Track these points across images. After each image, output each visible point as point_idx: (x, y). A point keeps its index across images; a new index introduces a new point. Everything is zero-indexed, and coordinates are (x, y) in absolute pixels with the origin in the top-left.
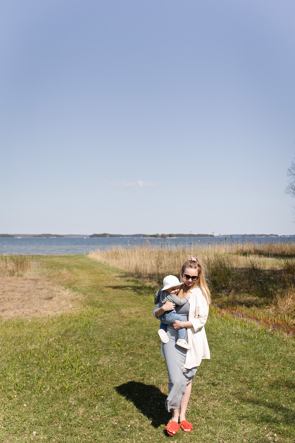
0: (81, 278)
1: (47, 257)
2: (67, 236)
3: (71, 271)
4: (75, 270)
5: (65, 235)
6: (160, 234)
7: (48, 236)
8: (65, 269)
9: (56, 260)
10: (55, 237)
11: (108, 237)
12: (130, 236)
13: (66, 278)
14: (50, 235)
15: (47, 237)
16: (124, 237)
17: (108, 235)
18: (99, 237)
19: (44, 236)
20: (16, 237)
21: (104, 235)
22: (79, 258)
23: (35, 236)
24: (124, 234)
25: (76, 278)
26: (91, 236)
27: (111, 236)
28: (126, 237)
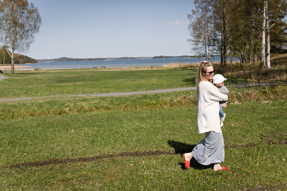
2: (138, 58)
11: (164, 58)
19: (123, 59)
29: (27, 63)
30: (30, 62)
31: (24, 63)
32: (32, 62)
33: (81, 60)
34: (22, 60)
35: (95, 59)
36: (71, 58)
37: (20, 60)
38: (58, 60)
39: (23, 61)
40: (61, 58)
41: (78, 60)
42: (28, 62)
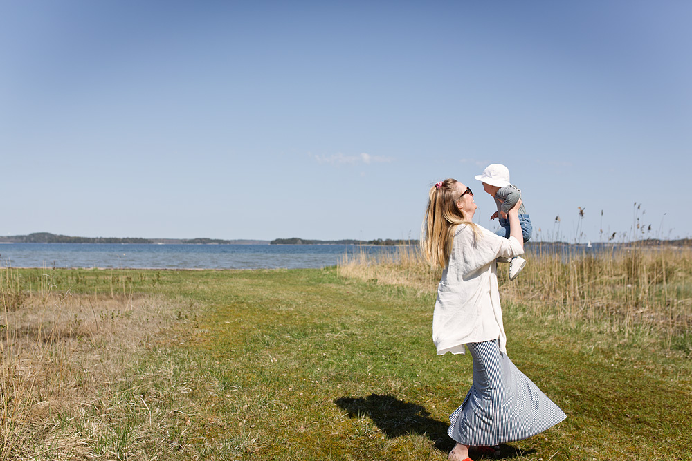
1: (208, 275)
5: (232, 241)
6: (384, 240)
10: (217, 244)
11: (299, 244)
12: (333, 242)
14: (209, 240)
15: (204, 243)
16: (325, 244)
17: (300, 241)
18: (285, 243)
19: (198, 242)
21: (294, 241)
23: (185, 241)
24: (324, 240)
26: (272, 242)
27: (304, 242)
28: (328, 244)
38: (25, 239)
41: (78, 240)
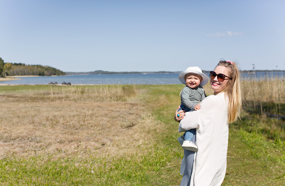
0: (173, 103)
2: (176, 72)
3: (168, 97)
4: (172, 96)
7: (163, 72)
8: (163, 96)
9: (161, 88)
10: (168, 73)
13: (161, 103)
19: (161, 73)
20: (143, 74)
22: (179, 87)
23: (155, 73)
25: (169, 103)
29: (53, 75)
30: (57, 74)
31: (50, 75)
32: (59, 75)
33: (116, 73)
34: (48, 72)
35: (131, 73)
36: (106, 72)
37: (46, 72)
38: (93, 73)
39: (48, 74)
40: (96, 71)
41: (112, 73)
42: (55, 75)
